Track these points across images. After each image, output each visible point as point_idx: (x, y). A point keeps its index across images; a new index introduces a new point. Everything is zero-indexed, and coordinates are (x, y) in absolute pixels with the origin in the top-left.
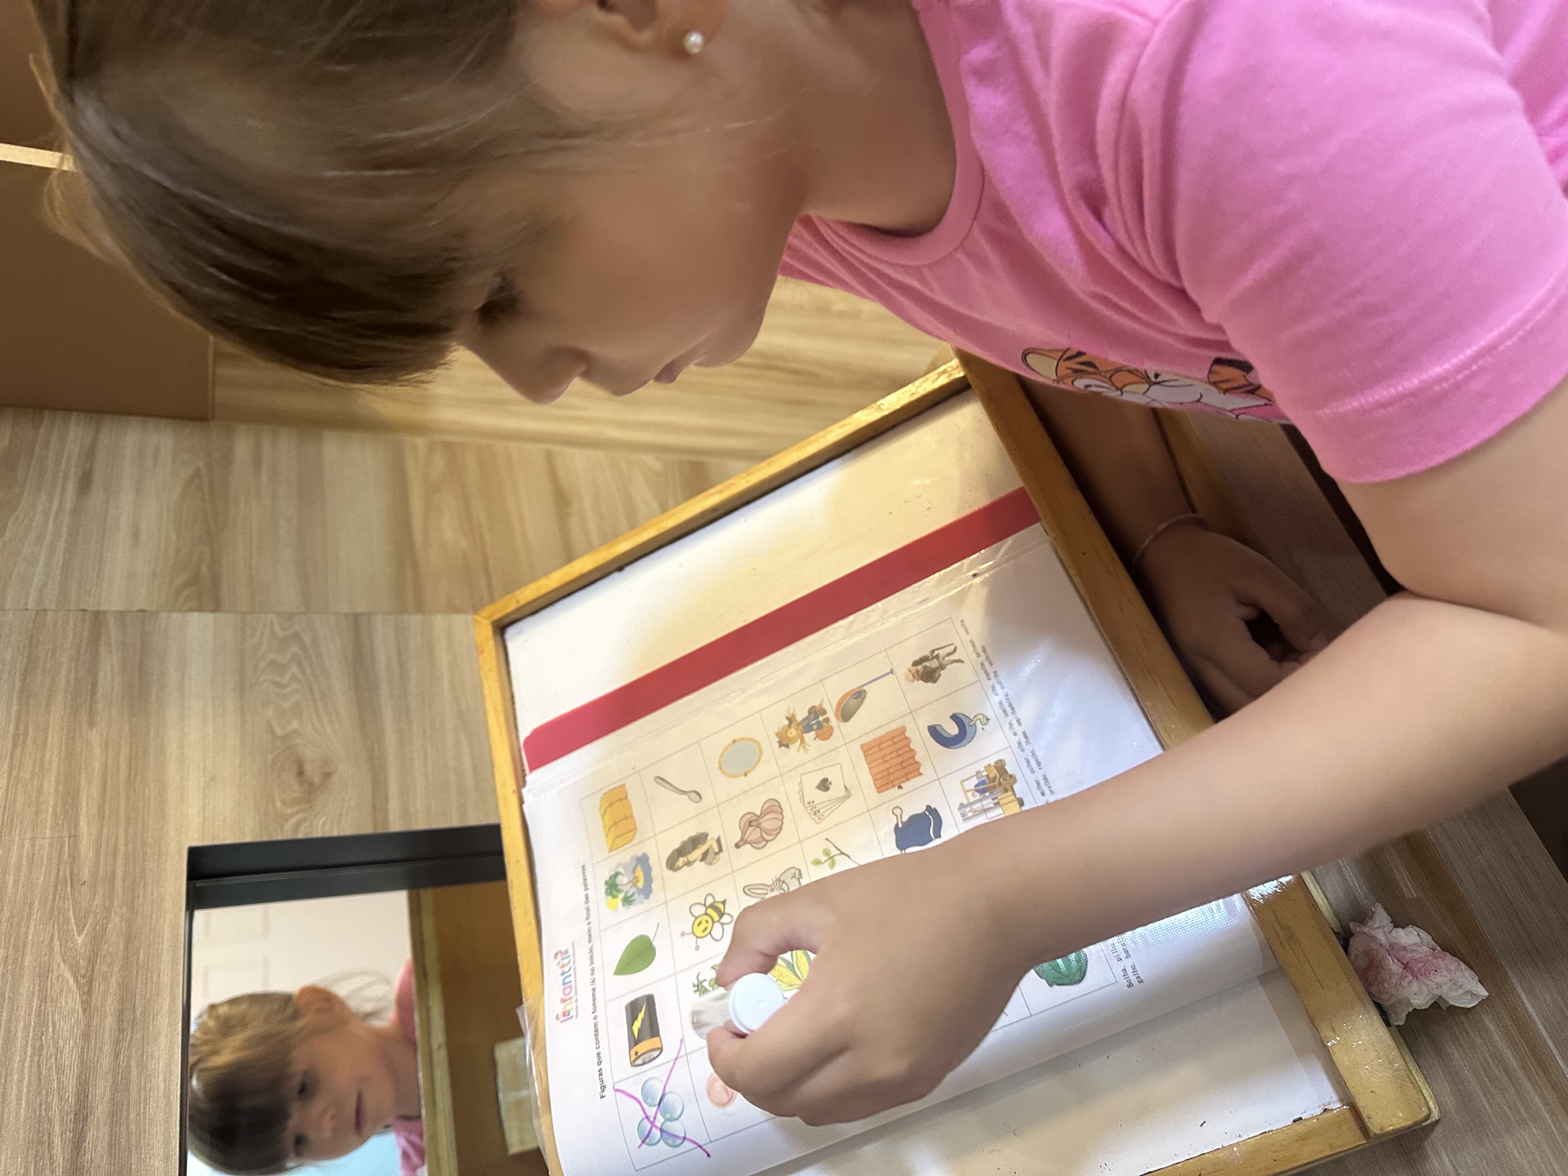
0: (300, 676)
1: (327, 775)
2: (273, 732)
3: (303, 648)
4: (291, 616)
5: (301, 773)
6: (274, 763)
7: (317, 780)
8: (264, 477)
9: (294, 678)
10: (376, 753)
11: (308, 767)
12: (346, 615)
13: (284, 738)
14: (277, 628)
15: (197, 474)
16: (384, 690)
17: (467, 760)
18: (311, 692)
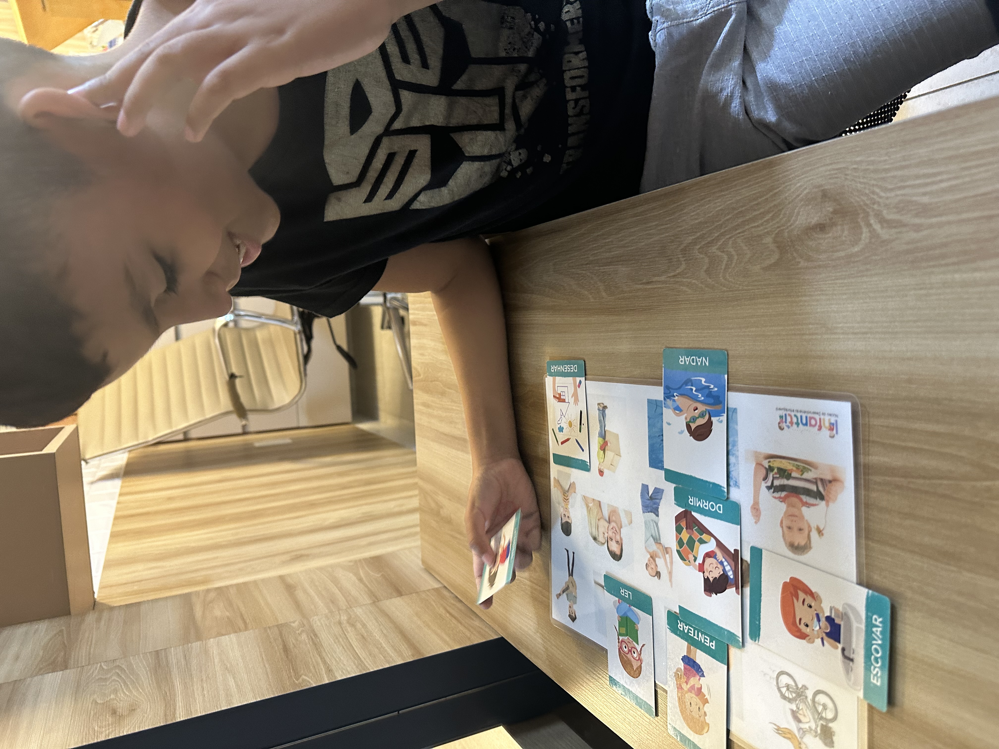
0: (117, 679)
1: (134, 710)
2: (96, 703)
3: (122, 670)
4: (114, 661)
5: (114, 712)
6: (95, 714)
7: (125, 713)
8: (103, 623)
9: (114, 680)
10: (168, 694)
11: (120, 711)
12: (150, 652)
13: (103, 704)
14: (105, 667)
15: (61, 631)
16: (175, 671)
17: (232, 683)
18: (125, 683)
